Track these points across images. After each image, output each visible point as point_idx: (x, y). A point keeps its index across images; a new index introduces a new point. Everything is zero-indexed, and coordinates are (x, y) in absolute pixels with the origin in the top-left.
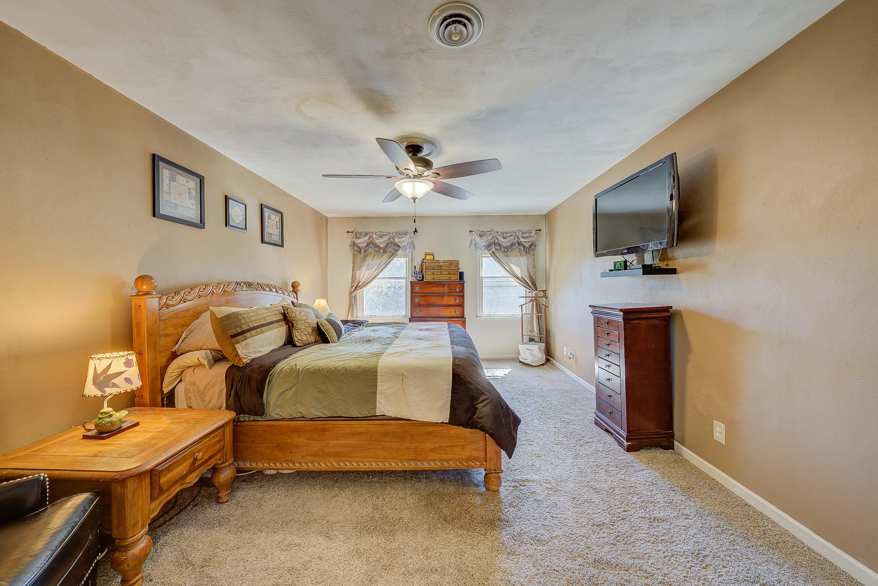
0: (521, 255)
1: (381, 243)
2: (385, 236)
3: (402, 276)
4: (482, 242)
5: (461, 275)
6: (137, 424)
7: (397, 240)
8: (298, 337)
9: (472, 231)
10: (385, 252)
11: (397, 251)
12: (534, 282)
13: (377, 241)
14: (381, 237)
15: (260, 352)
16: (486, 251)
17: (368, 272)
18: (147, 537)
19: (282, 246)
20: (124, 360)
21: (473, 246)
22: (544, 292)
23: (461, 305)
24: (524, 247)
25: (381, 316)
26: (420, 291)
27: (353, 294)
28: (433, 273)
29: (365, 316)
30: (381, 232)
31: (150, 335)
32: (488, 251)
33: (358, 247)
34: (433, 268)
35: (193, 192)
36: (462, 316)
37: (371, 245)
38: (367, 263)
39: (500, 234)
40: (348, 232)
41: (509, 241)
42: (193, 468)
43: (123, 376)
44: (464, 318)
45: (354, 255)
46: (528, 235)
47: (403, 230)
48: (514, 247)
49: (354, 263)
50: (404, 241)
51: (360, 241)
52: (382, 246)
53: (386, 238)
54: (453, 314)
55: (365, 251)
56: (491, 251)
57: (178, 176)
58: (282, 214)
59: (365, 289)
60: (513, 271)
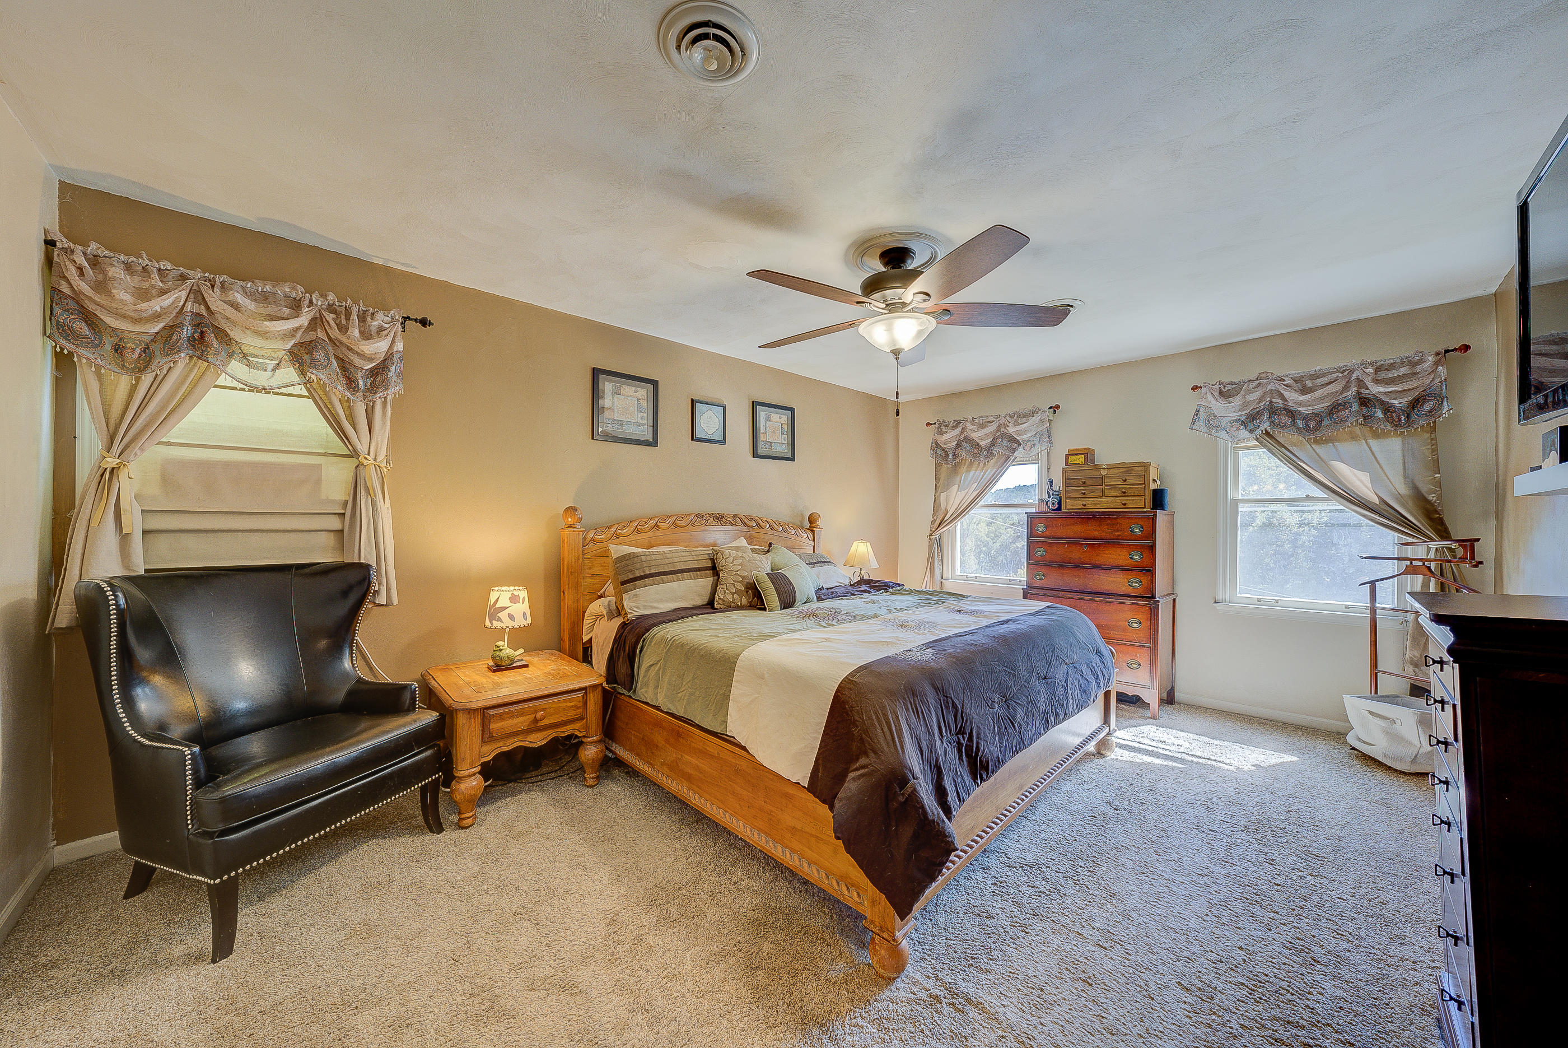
0: (1376, 435)
1: (982, 438)
2: (989, 424)
3: (1031, 501)
4: (1229, 411)
5: (1158, 499)
6: (526, 666)
7: (1011, 430)
8: (720, 595)
9: (1201, 387)
10: (990, 454)
11: (1014, 450)
12: (1436, 512)
13: (975, 436)
14: (983, 426)
15: (653, 607)
16: (1244, 433)
17: (961, 495)
18: (480, 777)
19: (793, 459)
20: (509, 595)
21: (1201, 424)
22: (1465, 547)
23: (1147, 570)
24: (1387, 409)
25: (986, 580)
26: (1048, 533)
27: (936, 536)
28: (1084, 494)
29: (958, 577)
30: (985, 416)
31: (571, 573)
32: (1251, 431)
33: (944, 449)
34: (1084, 483)
35: (644, 404)
36: (1149, 595)
37: (964, 445)
38: (958, 479)
39: (1288, 381)
40: (928, 424)
41: (1322, 398)
42: (535, 727)
43: (507, 611)
44: (1154, 601)
45: (938, 466)
46: (1404, 370)
47: (1027, 406)
48: (1345, 413)
49: (937, 479)
50: (1026, 430)
51: (945, 437)
52: (983, 443)
53: (992, 427)
54: (1125, 589)
55: (955, 456)
56: (1259, 432)
57: (624, 386)
58: (792, 410)
59: (959, 526)
60: (1344, 485)
